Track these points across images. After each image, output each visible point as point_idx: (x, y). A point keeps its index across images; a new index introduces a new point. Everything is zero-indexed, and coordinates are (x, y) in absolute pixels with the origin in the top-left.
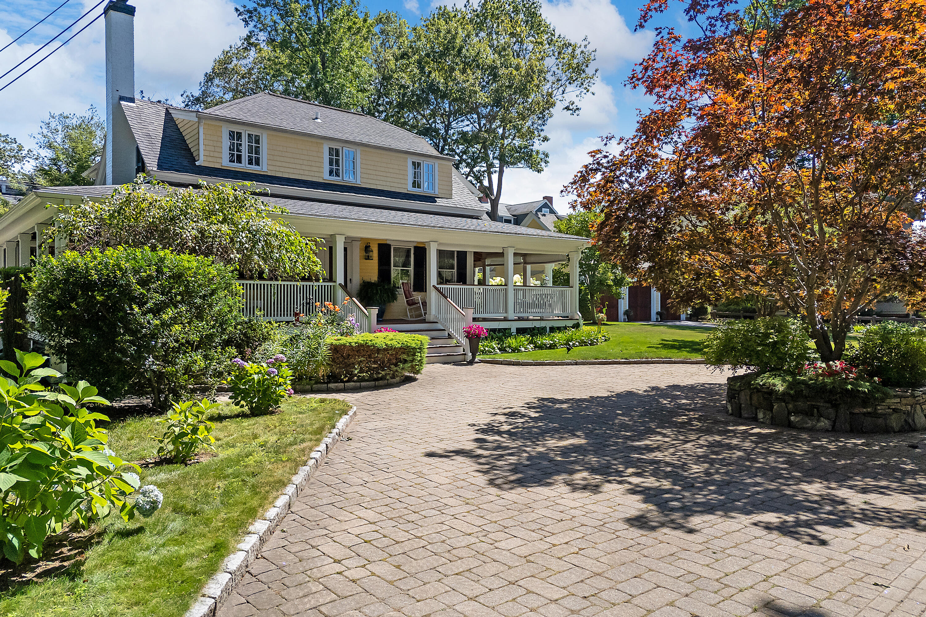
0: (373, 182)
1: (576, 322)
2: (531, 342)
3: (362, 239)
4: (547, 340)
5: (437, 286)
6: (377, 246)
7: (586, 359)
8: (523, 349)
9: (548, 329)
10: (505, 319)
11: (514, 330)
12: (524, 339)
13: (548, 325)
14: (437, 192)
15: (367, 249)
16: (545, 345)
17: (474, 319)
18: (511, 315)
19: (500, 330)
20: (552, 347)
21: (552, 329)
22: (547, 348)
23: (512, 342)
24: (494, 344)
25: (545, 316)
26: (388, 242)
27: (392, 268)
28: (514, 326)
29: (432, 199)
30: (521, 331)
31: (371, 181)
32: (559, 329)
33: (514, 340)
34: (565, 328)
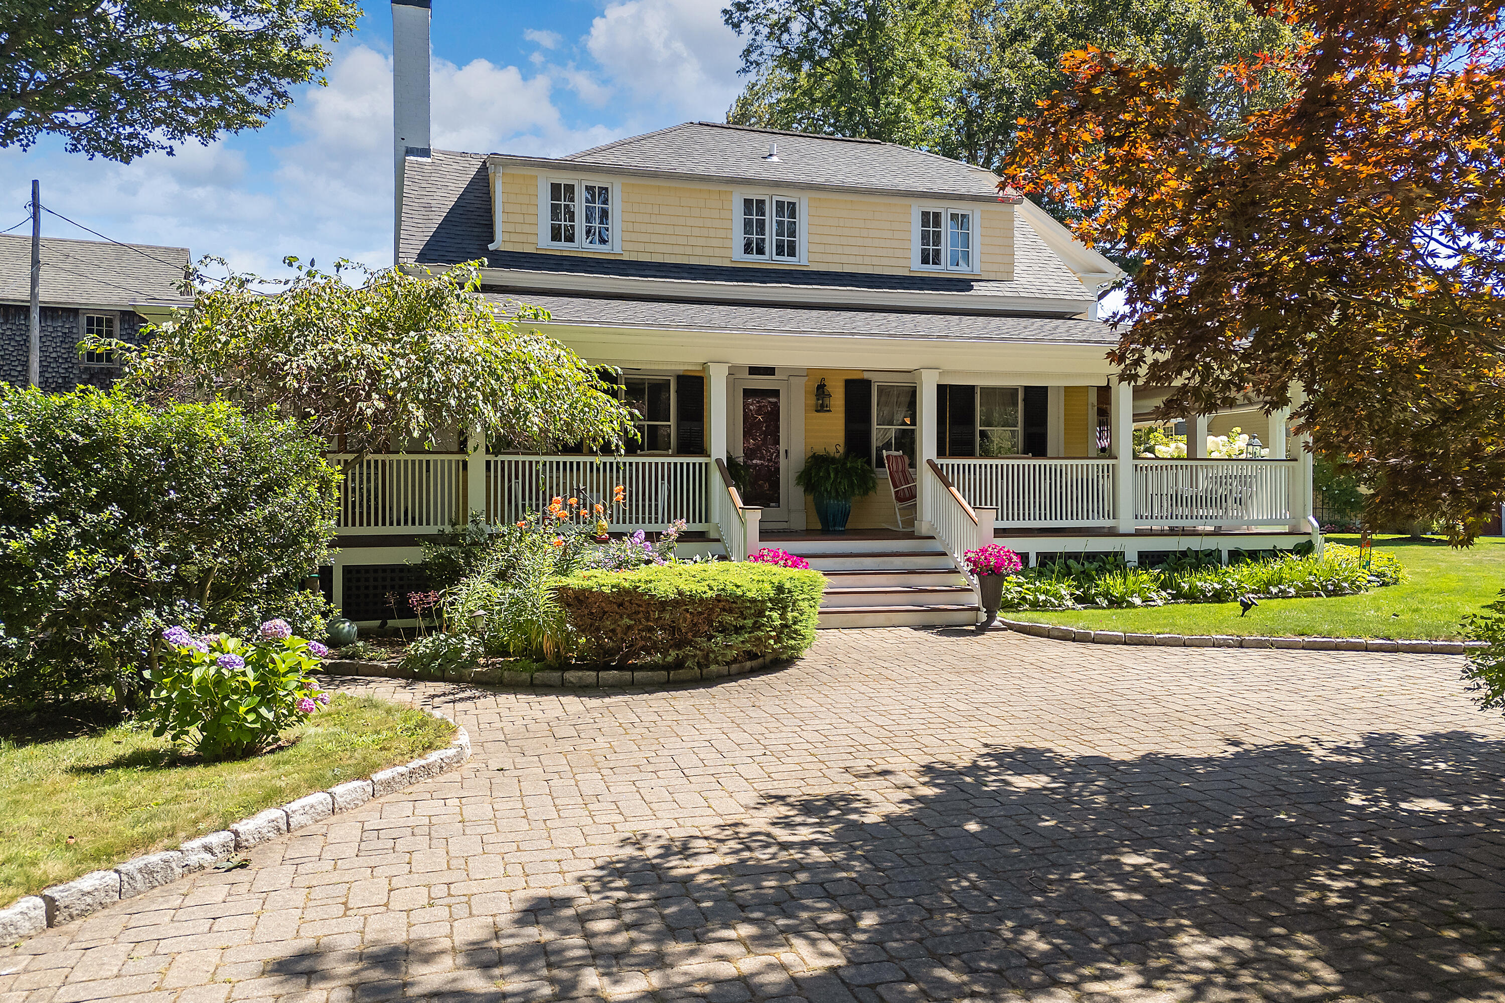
0: (836, 259)
1: (1303, 539)
2: (1163, 587)
3: (810, 372)
4: (1207, 581)
5: (939, 462)
6: (842, 384)
7: (1272, 632)
8: (1137, 601)
9: (1225, 556)
10: (1112, 533)
11: (1132, 557)
12: (1145, 577)
13: (1225, 545)
14: (977, 271)
15: (821, 391)
16: (1202, 592)
17: (1000, 533)
18: (1126, 523)
19: (1091, 556)
20: (1219, 597)
21: (1236, 556)
22: (1207, 600)
23: (1115, 584)
24: (1064, 589)
25: (1225, 524)
26: (866, 376)
27: (875, 426)
28: (1131, 548)
29: (964, 285)
30: (1148, 560)
31: (830, 258)
32: (1254, 555)
33: (1119, 580)
34: (1274, 553)
